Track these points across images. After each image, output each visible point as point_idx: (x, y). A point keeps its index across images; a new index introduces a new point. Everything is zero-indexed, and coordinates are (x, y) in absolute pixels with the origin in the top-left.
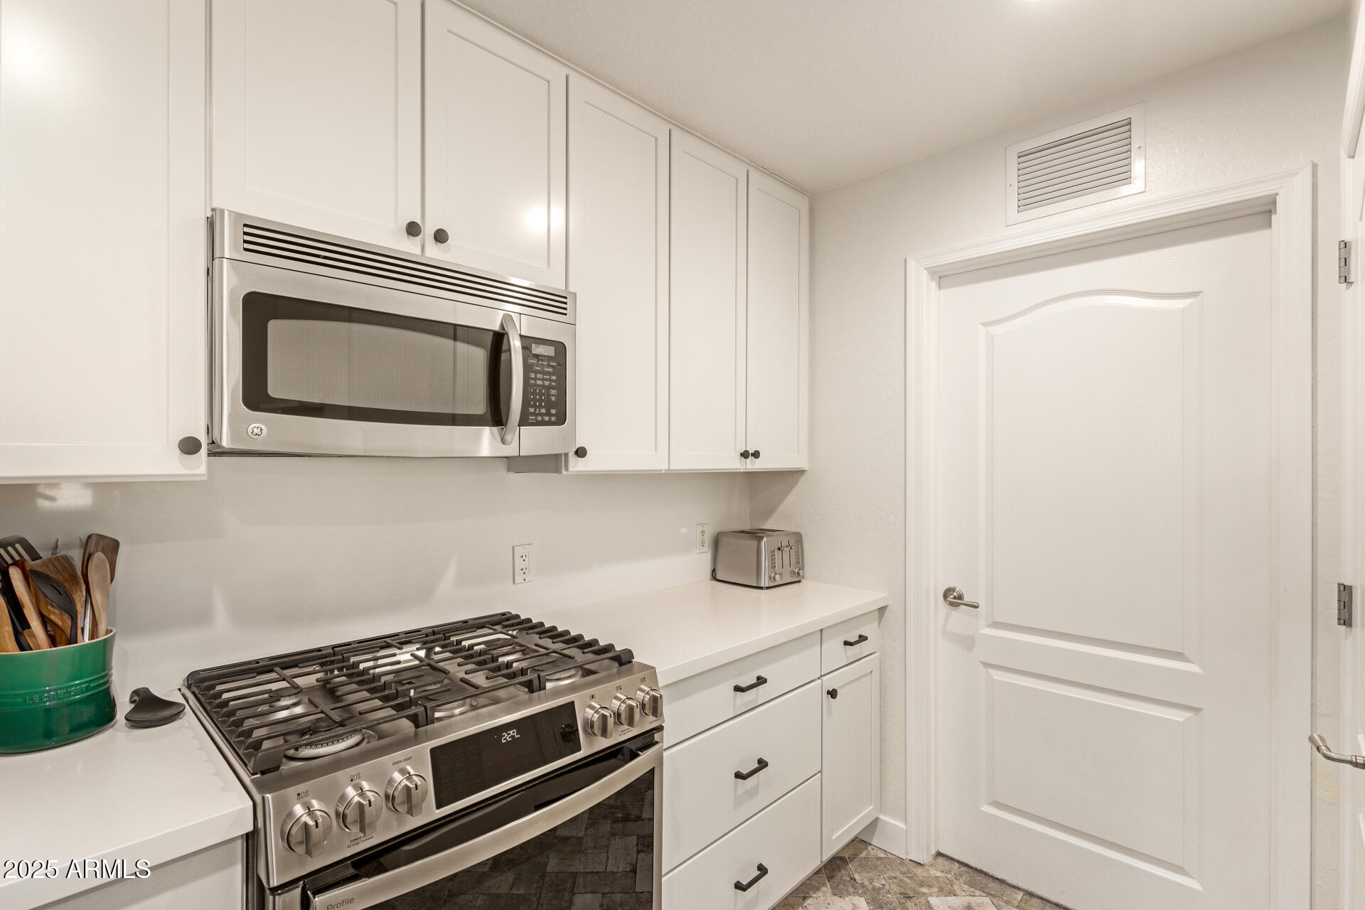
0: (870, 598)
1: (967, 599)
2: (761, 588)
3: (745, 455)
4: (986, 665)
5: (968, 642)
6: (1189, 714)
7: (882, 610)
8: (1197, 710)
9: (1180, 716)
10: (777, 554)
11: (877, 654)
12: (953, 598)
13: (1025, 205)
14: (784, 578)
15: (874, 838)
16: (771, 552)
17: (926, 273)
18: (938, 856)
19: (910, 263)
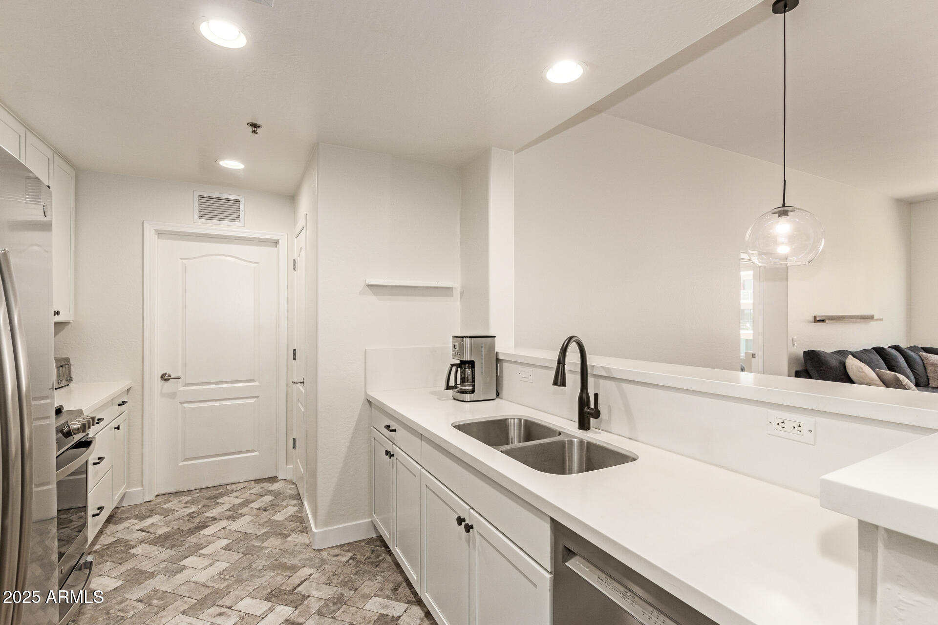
1: (172, 376)
3: (55, 313)
4: (181, 403)
5: (173, 395)
6: (255, 399)
7: (128, 390)
8: (257, 397)
9: (251, 401)
10: (61, 368)
11: (127, 411)
12: (165, 378)
13: (202, 216)
14: (64, 383)
15: (123, 502)
16: (58, 368)
17: (154, 230)
18: (157, 496)
19: (146, 225)
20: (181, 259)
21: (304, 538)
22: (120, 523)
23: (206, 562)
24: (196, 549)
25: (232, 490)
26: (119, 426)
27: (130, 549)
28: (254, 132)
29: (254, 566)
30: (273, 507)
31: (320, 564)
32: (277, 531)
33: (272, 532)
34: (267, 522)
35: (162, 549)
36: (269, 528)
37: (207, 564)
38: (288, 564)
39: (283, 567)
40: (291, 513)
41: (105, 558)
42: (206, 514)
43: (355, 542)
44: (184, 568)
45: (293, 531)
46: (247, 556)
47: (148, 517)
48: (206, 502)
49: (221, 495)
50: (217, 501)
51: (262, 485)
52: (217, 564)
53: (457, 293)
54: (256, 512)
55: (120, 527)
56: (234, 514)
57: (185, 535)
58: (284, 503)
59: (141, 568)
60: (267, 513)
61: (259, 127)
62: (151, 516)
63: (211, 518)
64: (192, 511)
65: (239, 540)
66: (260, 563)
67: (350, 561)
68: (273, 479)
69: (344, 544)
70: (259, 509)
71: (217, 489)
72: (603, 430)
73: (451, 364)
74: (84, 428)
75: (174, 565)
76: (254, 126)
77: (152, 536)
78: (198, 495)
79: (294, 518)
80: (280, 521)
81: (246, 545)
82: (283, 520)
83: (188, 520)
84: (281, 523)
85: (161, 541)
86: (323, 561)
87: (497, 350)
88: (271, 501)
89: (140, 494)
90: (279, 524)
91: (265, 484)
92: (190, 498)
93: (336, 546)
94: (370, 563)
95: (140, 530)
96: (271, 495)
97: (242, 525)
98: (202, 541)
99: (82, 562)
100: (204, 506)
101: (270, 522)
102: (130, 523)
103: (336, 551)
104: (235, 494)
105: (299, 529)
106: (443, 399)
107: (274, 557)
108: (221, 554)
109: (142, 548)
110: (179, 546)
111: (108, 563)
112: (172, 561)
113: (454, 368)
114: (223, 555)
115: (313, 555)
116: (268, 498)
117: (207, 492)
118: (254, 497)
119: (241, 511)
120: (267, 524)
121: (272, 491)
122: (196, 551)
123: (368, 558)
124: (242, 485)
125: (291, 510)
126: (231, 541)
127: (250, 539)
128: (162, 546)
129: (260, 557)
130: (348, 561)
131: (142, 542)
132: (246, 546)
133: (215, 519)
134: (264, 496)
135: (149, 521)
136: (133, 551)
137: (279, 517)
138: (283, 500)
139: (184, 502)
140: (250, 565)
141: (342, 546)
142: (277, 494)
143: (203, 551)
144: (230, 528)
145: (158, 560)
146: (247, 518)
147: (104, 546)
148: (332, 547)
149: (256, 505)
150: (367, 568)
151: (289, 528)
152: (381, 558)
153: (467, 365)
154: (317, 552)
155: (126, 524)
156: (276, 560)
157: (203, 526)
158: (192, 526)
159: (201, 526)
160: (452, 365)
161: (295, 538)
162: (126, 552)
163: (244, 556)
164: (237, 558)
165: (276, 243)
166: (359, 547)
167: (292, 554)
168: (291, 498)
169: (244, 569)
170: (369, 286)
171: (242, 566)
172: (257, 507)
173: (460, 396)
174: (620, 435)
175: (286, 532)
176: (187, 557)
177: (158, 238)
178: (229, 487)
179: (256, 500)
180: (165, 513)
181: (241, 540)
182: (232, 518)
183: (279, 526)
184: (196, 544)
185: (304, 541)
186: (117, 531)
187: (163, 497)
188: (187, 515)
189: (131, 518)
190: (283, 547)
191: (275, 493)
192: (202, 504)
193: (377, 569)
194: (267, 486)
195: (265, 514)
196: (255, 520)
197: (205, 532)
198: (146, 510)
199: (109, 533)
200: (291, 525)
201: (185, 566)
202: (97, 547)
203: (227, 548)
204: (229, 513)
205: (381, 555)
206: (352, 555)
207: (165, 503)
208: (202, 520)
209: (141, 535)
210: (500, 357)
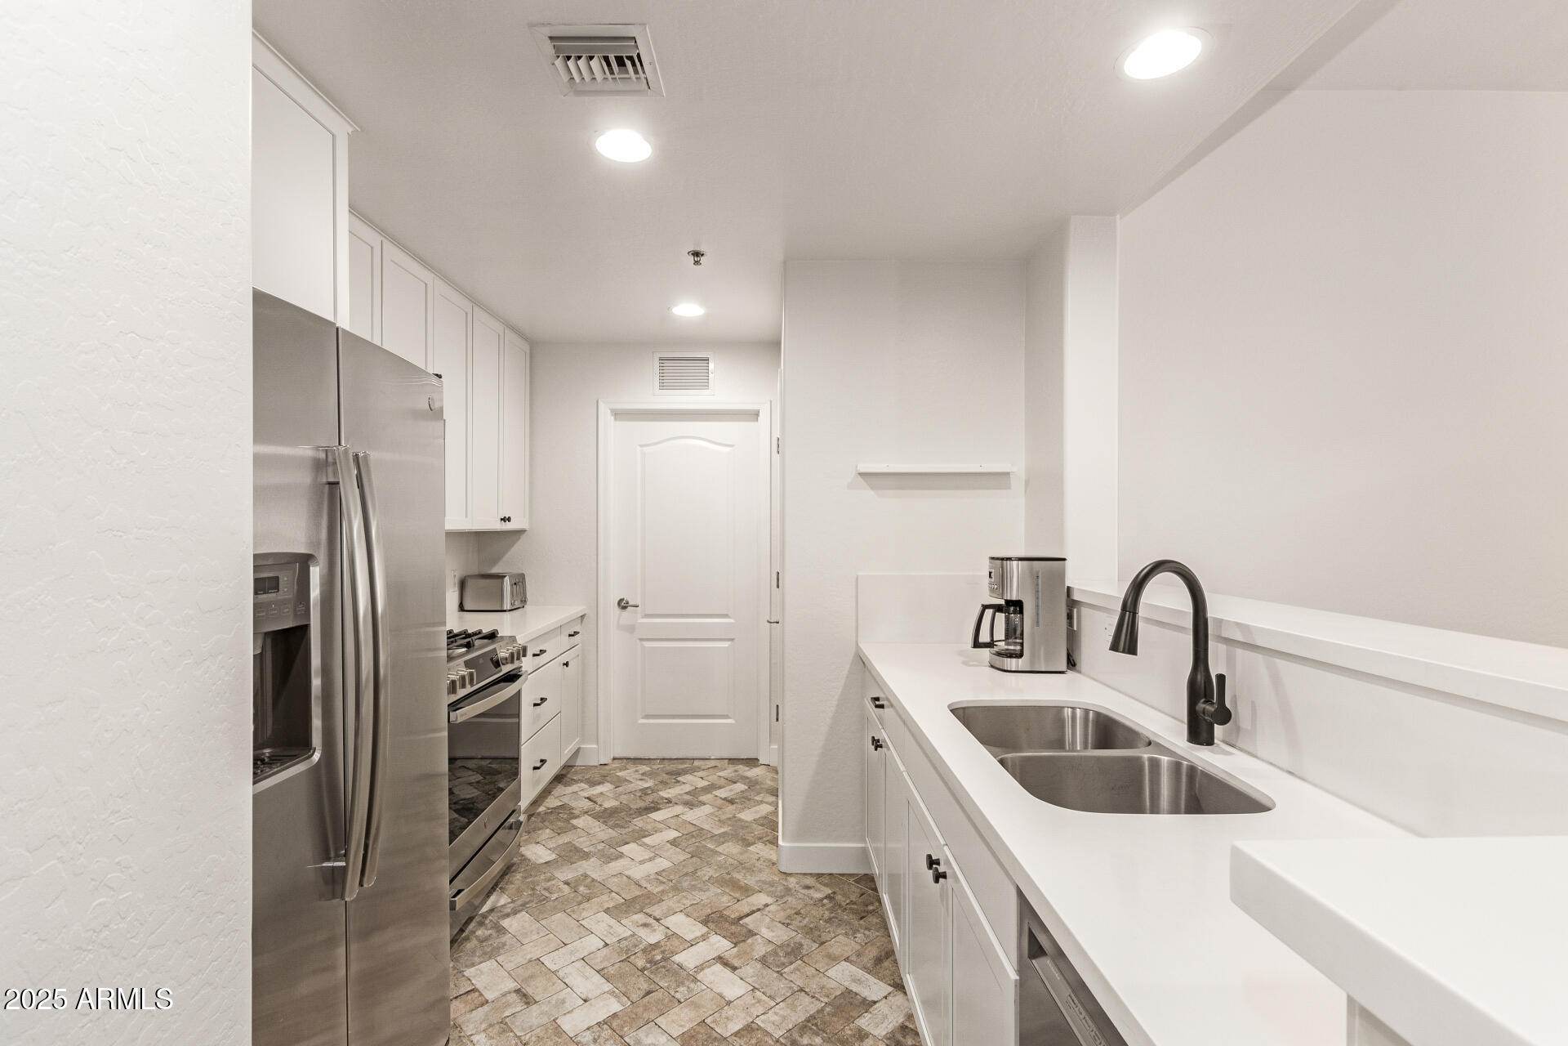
0: (576, 610)
1: (631, 603)
2: (505, 611)
3: (504, 519)
4: (641, 640)
5: (631, 629)
6: (729, 643)
7: (583, 617)
8: (732, 640)
9: (725, 644)
10: (515, 586)
11: (580, 645)
12: (623, 605)
13: (662, 387)
14: (517, 604)
15: (578, 760)
16: (511, 586)
17: (609, 411)
18: (614, 759)
19: (600, 403)
20: (641, 446)
21: (772, 852)
22: (569, 786)
23: (647, 855)
24: (640, 836)
25: (699, 768)
26: (567, 662)
27: (572, 818)
28: (697, 263)
29: (699, 874)
30: (743, 800)
31: (783, 894)
32: (741, 834)
33: (732, 835)
34: (730, 818)
35: (604, 827)
36: (730, 828)
37: (647, 857)
38: (742, 884)
39: (734, 885)
40: (763, 813)
41: (546, 823)
42: (661, 793)
43: (840, 874)
44: (621, 855)
45: (760, 839)
46: (694, 859)
47: (599, 784)
48: (665, 777)
49: (684, 772)
50: (678, 779)
51: (737, 768)
52: (658, 860)
53: (1018, 484)
54: (719, 802)
55: (569, 790)
56: (692, 801)
57: (630, 815)
58: (758, 798)
59: (577, 845)
60: (734, 807)
61: (702, 255)
62: (603, 783)
63: (666, 799)
64: (646, 785)
65: (691, 835)
66: (708, 872)
67: (825, 901)
68: (752, 762)
69: (823, 874)
70: (725, 799)
71: (682, 764)
72: (1241, 750)
73: (983, 605)
74: (512, 658)
75: (612, 850)
76: (697, 254)
77: (598, 808)
78: (659, 766)
79: (765, 822)
80: (747, 822)
81: (697, 844)
82: (751, 822)
83: (640, 796)
84: (747, 824)
85: (606, 816)
86: (788, 891)
87: (1068, 584)
88: (742, 792)
89: (596, 754)
90: (745, 825)
91: (741, 766)
92: (649, 769)
93: (811, 874)
94: (854, 912)
95: (588, 798)
96: (745, 784)
97: (697, 816)
98: (649, 827)
99: (511, 820)
100: (662, 782)
101: (734, 819)
102: (579, 787)
103: (809, 881)
104: (701, 774)
105: (768, 838)
106: (971, 663)
107: (726, 868)
108: (666, 848)
109: (584, 821)
110: (622, 827)
111: (548, 831)
112: (612, 844)
113: (989, 613)
114: (667, 851)
115: (776, 879)
116: (740, 787)
117: (669, 765)
118: (723, 782)
119: (703, 798)
120: (730, 823)
121: (747, 778)
122: (639, 839)
123: (852, 902)
124: (713, 763)
125: (765, 809)
126: (681, 835)
127: (704, 837)
128: (605, 823)
129: (709, 864)
130: (822, 900)
131: (586, 812)
132: (697, 846)
133: (669, 801)
134: (735, 783)
135: (599, 789)
136: (574, 822)
137: (747, 816)
138: (759, 793)
139: (640, 772)
140: (695, 871)
141: (819, 876)
142: (752, 784)
143: (647, 840)
144: (684, 817)
145: (597, 840)
146: (707, 809)
147: (548, 809)
148: (805, 874)
149: (722, 793)
150: (846, 917)
151: (756, 833)
152: (871, 908)
153: (1012, 609)
154: (784, 876)
155: (575, 788)
156: (728, 873)
157: (655, 808)
158: (642, 804)
159: (653, 808)
160: (985, 607)
161: (759, 849)
162: (567, 821)
163: (692, 857)
164: (682, 858)
165: (755, 415)
166: (844, 884)
167: (750, 870)
168: (768, 793)
169: (686, 874)
170: (861, 474)
171: (685, 870)
172: (723, 796)
173: (999, 661)
174: (1271, 764)
175: (750, 838)
176: (627, 843)
177: (615, 419)
178: (696, 763)
179: (724, 787)
180: (619, 783)
181: (693, 836)
182: (690, 805)
183: (743, 828)
184: (642, 829)
185: (771, 857)
186: (562, 795)
187: (620, 761)
188: (640, 790)
189: (582, 781)
190: (741, 858)
191: (750, 781)
192: (660, 779)
193: (862, 922)
194: (742, 769)
195: (731, 807)
196: (716, 813)
197: (657, 816)
198: (600, 774)
199: (556, 796)
200: (758, 830)
201: (622, 853)
202: (542, 809)
203: (674, 843)
204: (688, 797)
205: (872, 903)
206: (830, 892)
207: (621, 770)
208: (656, 800)
209: (587, 804)
210: (1076, 597)
